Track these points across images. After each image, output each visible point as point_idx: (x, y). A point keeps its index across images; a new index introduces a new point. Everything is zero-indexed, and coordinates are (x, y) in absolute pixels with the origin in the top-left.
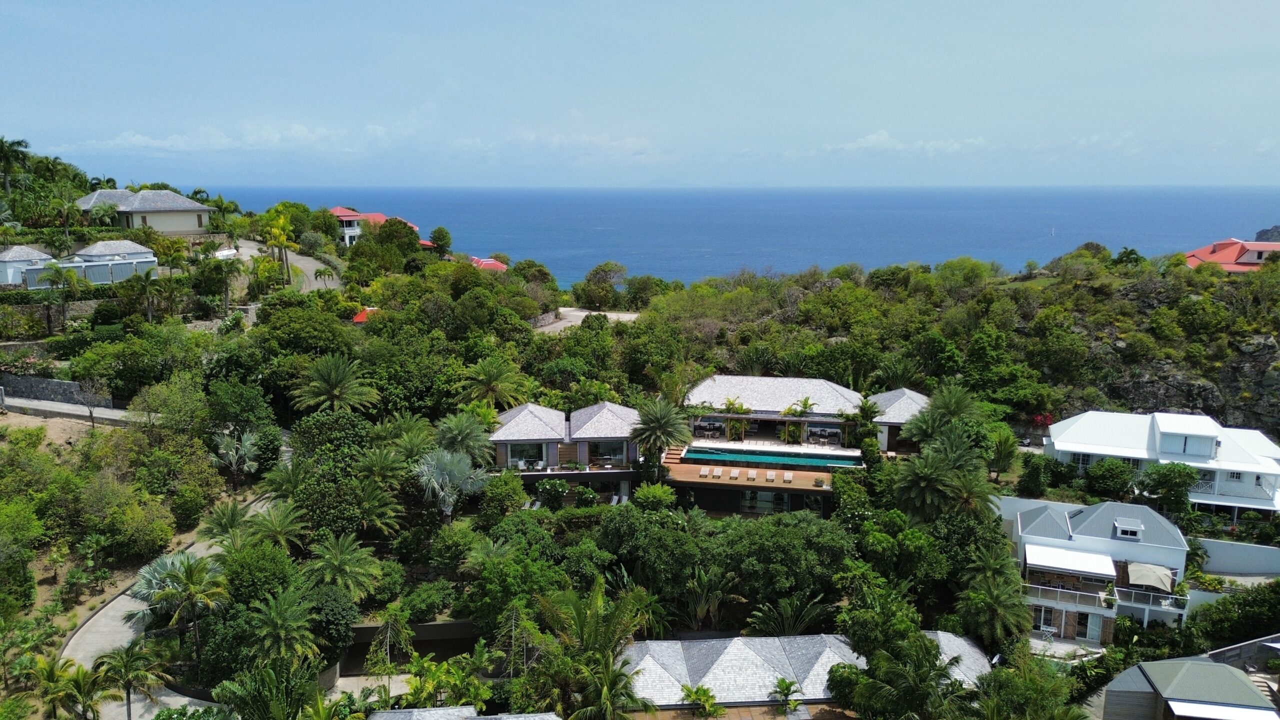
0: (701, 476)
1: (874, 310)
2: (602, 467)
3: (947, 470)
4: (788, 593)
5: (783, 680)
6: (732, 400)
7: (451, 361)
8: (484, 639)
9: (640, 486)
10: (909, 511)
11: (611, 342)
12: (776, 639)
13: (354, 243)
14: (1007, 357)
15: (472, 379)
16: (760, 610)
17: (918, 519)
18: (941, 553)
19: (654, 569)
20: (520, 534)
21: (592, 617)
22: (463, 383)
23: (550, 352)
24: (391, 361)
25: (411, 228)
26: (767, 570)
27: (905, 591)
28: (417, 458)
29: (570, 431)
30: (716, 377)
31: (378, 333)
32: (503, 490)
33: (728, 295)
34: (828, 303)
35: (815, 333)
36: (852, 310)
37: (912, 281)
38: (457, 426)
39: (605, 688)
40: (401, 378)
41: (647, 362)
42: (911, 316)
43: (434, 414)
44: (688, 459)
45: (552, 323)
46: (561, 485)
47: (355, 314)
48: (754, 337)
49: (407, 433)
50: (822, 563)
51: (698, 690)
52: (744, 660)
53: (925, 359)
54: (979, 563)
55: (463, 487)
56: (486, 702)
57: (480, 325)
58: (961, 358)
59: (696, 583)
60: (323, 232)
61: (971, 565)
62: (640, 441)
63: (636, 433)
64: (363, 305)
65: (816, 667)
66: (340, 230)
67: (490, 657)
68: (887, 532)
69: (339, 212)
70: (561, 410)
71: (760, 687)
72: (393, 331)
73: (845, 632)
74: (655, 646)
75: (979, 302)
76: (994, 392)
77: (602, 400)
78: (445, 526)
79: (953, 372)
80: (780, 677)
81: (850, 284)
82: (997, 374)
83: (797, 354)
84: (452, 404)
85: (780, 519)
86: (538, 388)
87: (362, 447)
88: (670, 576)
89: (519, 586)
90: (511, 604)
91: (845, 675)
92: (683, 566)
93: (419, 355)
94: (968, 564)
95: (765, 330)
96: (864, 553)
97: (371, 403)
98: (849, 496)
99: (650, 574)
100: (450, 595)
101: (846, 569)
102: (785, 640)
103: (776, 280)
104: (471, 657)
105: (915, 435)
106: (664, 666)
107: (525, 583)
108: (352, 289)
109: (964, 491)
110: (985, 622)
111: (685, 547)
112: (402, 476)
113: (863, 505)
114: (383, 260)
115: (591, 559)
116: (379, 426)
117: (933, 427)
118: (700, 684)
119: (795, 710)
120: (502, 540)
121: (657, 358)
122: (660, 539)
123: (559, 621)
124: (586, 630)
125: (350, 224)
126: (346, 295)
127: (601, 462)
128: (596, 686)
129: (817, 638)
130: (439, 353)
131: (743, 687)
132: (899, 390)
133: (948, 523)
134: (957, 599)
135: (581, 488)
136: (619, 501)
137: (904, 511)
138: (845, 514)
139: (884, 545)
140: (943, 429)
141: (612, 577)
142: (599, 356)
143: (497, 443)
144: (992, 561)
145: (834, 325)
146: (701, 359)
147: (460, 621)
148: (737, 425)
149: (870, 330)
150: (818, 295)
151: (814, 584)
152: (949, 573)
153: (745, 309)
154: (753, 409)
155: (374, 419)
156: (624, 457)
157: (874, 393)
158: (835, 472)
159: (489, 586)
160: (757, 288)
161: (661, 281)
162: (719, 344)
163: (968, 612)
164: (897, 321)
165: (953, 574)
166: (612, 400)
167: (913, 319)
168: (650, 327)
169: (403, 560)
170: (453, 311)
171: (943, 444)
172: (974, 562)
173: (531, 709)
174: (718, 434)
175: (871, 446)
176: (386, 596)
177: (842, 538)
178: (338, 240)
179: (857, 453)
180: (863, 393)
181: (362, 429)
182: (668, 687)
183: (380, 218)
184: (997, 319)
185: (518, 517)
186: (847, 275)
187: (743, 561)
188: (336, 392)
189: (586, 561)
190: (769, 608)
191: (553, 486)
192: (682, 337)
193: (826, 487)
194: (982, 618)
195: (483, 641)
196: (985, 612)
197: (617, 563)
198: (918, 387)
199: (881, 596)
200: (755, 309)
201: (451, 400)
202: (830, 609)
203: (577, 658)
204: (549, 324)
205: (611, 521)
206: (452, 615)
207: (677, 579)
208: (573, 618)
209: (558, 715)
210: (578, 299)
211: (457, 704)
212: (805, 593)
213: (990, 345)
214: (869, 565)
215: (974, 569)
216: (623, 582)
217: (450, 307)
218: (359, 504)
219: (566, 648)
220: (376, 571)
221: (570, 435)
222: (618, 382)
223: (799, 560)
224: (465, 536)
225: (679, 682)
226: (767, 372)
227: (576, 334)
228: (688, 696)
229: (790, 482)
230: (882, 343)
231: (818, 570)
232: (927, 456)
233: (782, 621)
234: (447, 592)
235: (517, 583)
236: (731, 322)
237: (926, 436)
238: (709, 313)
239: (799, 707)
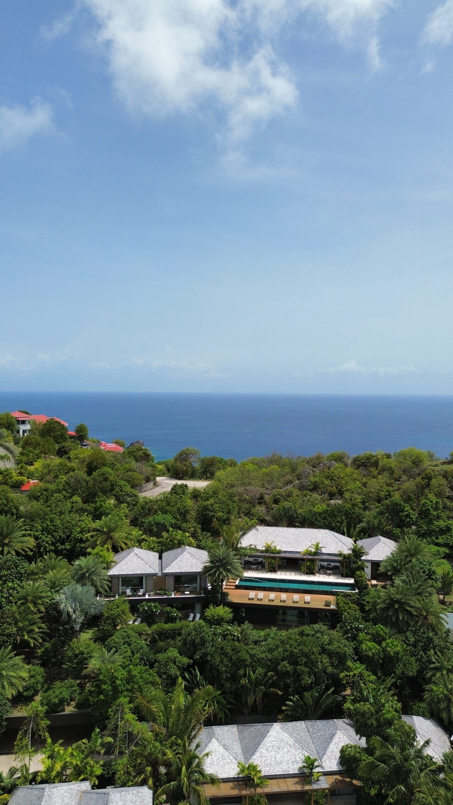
0: (249, 599)
1: (358, 482)
2: (183, 593)
3: (412, 596)
4: (309, 688)
5: (309, 758)
6: (269, 543)
7: (84, 518)
8: (98, 728)
9: (208, 608)
10: (389, 625)
11: (190, 503)
12: (303, 722)
13: (26, 434)
14: (443, 515)
15: (98, 530)
16: (291, 700)
17: (394, 631)
18: (412, 657)
19: (218, 671)
20: (126, 645)
21: (176, 710)
22: (92, 534)
23: (149, 510)
24: (45, 518)
25: (63, 425)
26: (295, 670)
27: (389, 685)
28: (58, 589)
29: (162, 567)
30: (258, 527)
31: (37, 498)
32: (115, 612)
33: (264, 470)
34: (328, 477)
35: (321, 497)
36: (344, 482)
37: (381, 464)
38: (86, 566)
39: (184, 767)
40: (50, 530)
41: (213, 516)
42: (381, 487)
43: (71, 556)
44: (241, 586)
45: (152, 489)
46: (155, 607)
47: (23, 484)
48: (282, 499)
49: (52, 570)
50: (332, 665)
51: (249, 766)
52: (281, 741)
53: (392, 516)
54: (437, 664)
55: (89, 610)
56: (98, 777)
57: (104, 492)
58: (414, 516)
59: (247, 681)
60: (6, 428)
61: (432, 666)
62: (209, 575)
63: (206, 569)
64: (28, 478)
65: (331, 746)
66: (17, 426)
67: (102, 742)
68: (374, 641)
69: (17, 415)
70: (156, 551)
71: (293, 762)
72: (47, 497)
73: (350, 716)
74: (219, 730)
75: (423, 478)
76: (437, 538)
77: (183, 544)
78: (75, 640)
79: (409, 526)
80: (306, 754)
81: (342, 465)
82: (438, 527)
83: (310, 511)
84: (83, 547)
85: (303, 631)
86: (142, 536)
87: (21, 581)
88: (229, 675)
89: (124, 686)
90: (118, 701)
91: (352, 754)
92: (238, 668)
93: (63, 513)
94: (430, 665)
95: (289, 495)
96: (361, 658)
97: (29, 549)
98: (348, 613)
99: (216, 674)
100: (75, 691)
101: (349, 669)
102: (309, 723)
103: (294, 460)
104: (89, 742)
105: (389, 571)
106: (225, 747)
107: (128, 683)
108: (22, 467)
109: (424, 611)
110: (444, 709)
111: (240, 654)
112: (47, 603)
113: (356, 619)
114: (43, 447)
115: (175, 663)
116: (33, 565)
117: (400, 565)
118: (251, 761)
119: (318, 780)
120: (114, 649)
121: (220, 514)
122: (222, 648)
123: (151, 713)
124: (171, 720)
125: (23, 422)
126: (18, 471)
127: (182, 589)
128: (178, 765)
129: (331, 722)
130: (77, 512)
131: (281, 763)
132: (376, 538)
133: (414, 634)
134: (424, 690)
135: (168, 609)
136: (194, 617)
137: (385, 625)
138: (346, 626)
139: (373, 651)
140: (406, 566)
141: (189, 676)
142: (182, 513)
143: (112, 577)
144: (446, 663)
145: (333, 492)
146: (248, 514)
147: (83, 711)
148: (273, 561)
149: (356, 496)
150: (322, 471)
151: (327, 680)
152: (418, 672)
153: (276, 480)
154: (283, 550)
155: (30, 559)
156: (198, 585)
157: (361, 539)
158: (338, 595)
159: (104, 687)
160: (283, 465)
161: (222, 460)
162: (260, 503)
163: (432, 700)
164: (372, 490)
165: (420, 672)
166: (190, 545)
167: (383, 489)
168: (215, 493)
169: (44, 665)
170: (87, 484)
171: (408, 577)
172: (434, 663)
173: (130, 783)
174: (260, 567)
175: (361, 577)
176: (30, 693)
177: (345, 646)
178: (15, 433)
179: (352, 581)
180: (354, 539)
181: (22, 568)
182: (228, 764)
183: (42, 419)
184: (435, 490)
185: (125, 632)
186: (339, 459)
187: (279, 664)
188: (6, 541)
189: (171, 665)
190: (297, 699)
191: (149, 607)
192: (236, 499)
193: (333, 607)
194: (442, 706)
195: (98, 730)
196: (443, 701)
197: (192, 666)
198: (388, 535)
199: (374, 689)
200: (282, 480)
201: (82, 545)
202: (340, 699)
203: (164, 742)
204: (150, 490)
205: (189, 634)
206: (75, 707)
207: (234, 678)
208: (161, 711)
209: (150, 788)
210: (168, 470)
211: (77, 779)
212: (321, 687)
213: (432, 507)
214: (364, 666)
215: (434, 668)
216: (197, 680)
217: (85, 481)
218: (16, 624)
219: (157, 735)
220: (25, 675)
221: (162, 570)
222: (194, 531)
223: (317, 662)
224: (88, 646)
225: (236, 759)
226: (291, 524)
227: (167, 497)
228: (242, 771)
229: (309, 603)
230: (364, 505)
231: (330, 669)
232: (399, 586)
233: (307, 709)
234: (73, 689)
235: (123, 684)
236: (267, 489)
237: (397, 571)
238: (253, 482)
239: (321, 778)
